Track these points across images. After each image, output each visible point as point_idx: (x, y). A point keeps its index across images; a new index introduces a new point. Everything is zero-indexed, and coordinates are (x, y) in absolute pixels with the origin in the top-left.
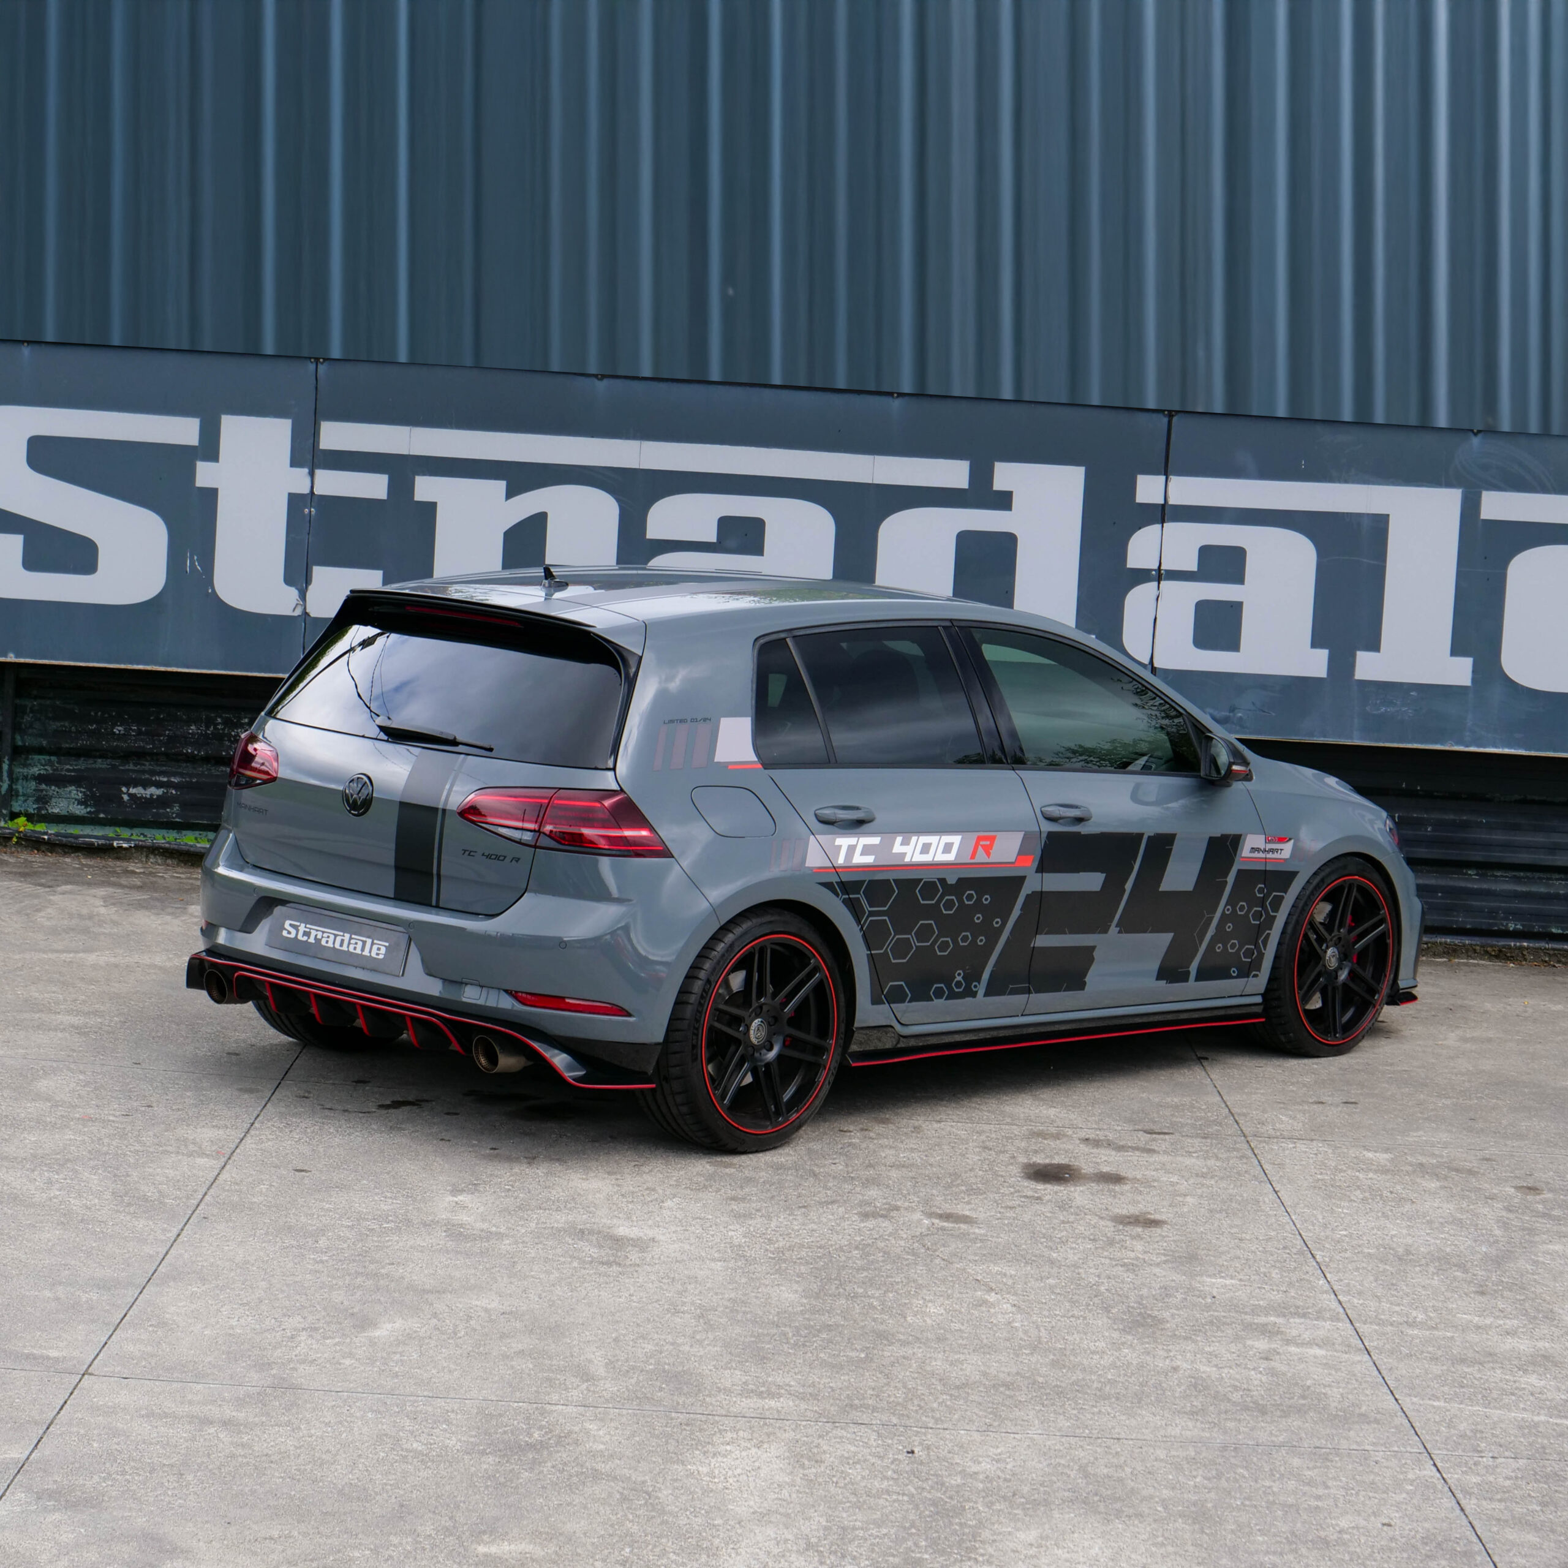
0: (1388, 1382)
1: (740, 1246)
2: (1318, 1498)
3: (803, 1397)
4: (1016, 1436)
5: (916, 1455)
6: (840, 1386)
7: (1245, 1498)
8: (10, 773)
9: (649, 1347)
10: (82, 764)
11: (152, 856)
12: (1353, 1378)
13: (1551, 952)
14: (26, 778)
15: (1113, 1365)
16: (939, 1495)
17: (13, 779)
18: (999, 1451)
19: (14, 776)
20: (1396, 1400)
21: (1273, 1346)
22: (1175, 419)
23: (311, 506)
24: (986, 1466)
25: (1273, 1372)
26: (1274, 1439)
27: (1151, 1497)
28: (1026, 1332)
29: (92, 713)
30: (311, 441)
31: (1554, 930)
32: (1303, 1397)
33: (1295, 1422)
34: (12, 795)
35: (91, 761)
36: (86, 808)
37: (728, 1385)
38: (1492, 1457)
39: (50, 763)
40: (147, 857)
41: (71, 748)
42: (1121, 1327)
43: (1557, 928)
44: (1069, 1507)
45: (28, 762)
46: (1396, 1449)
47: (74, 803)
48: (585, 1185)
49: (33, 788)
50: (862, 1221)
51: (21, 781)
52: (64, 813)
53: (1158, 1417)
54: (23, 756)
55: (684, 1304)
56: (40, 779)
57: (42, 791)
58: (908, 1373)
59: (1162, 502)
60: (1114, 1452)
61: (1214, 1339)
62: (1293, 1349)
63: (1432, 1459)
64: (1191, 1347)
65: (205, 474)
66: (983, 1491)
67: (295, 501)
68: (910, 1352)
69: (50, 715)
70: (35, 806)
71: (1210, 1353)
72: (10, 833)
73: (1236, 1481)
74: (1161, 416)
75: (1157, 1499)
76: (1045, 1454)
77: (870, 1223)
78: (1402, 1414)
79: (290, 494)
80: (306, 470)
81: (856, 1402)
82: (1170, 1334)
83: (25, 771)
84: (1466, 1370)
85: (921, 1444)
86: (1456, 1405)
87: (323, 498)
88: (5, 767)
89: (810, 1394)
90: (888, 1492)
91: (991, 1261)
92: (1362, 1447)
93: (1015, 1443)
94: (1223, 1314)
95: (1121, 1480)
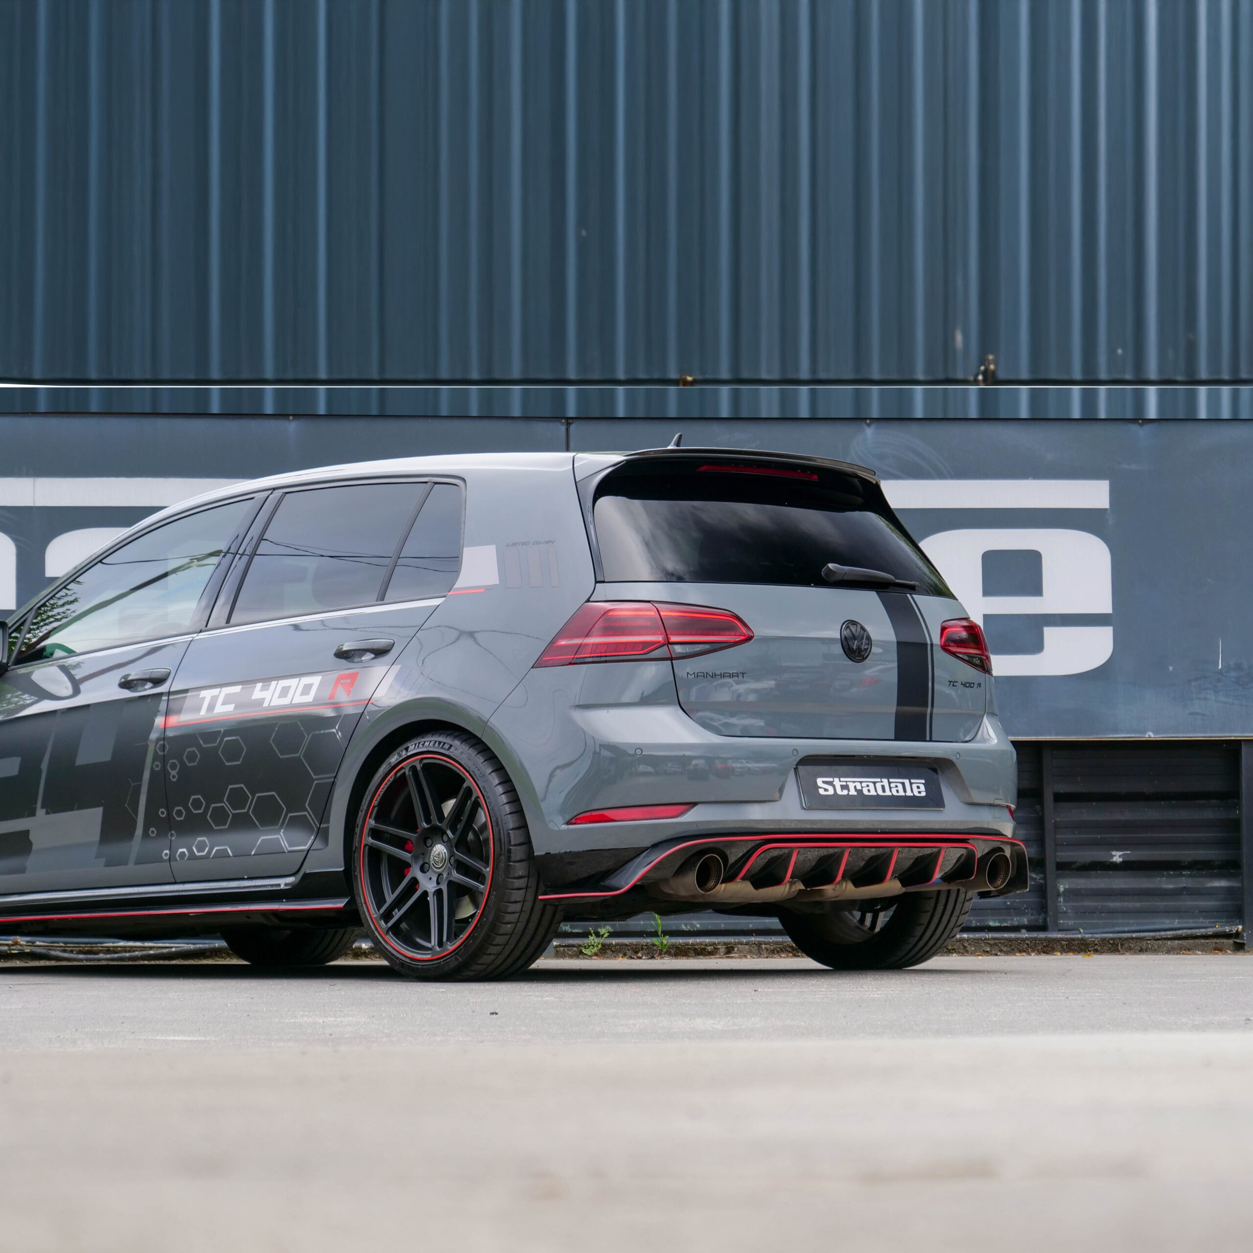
13: (992, 942)
22: (573, 427)
31: (992, 924)
43: (994, 921)
74: (558, 424)
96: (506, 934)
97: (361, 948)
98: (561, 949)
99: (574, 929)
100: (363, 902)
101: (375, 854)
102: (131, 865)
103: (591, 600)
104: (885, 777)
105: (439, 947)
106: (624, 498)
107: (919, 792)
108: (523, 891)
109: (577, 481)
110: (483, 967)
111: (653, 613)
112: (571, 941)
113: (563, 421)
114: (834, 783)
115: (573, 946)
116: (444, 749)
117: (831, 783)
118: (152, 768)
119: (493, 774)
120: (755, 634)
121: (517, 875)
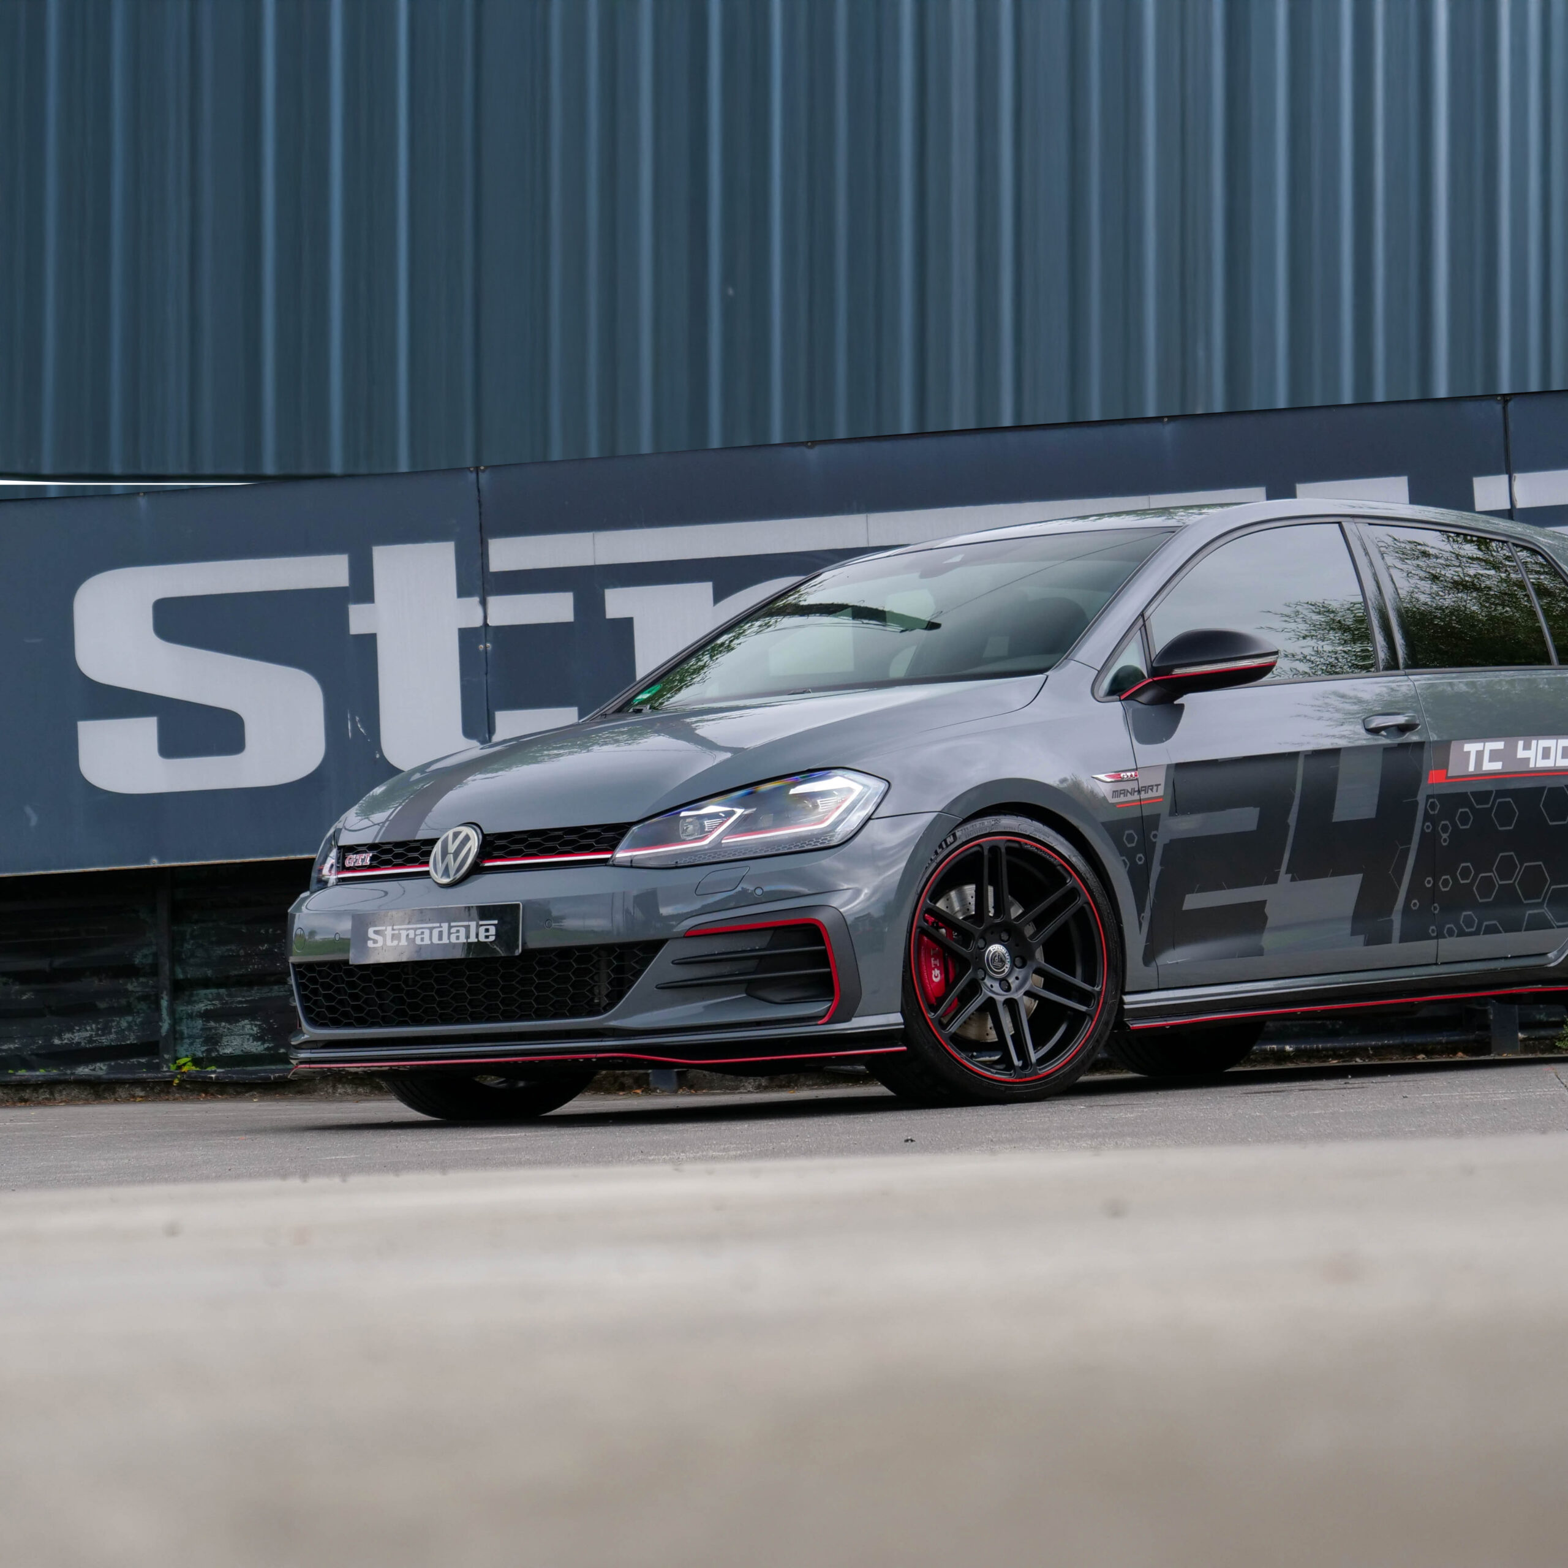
8: (172, 1012)
10: (255, 994)
11: (340, 1086)
14: (190, 1016)
17: (175, 1021)
19: (177, 1016)
22: (1511, 405)
23: (486, 641)
29: (263, 931)
30: (479, 564)
34: (175, 1039)
35: (266, 989)
36: (263, 1044)
39: (219, 997)
40: (334, 1087)
41: (242, 975)
45: (194, 999)
47: (248, 1039)
49: (199, 1027)
51: (185, 1021)
52: (238, 1052)
54: (187, 993)
56: (207, 1015)
57: (210, 1029)
59: (1508, 507)
65: (359, 619)
67: (467, 637)
69: (214, 939)
70: (204, 1048)
72: (171, 1076)
79: (460, 630)
80: (476, 600)
83: (189, 1009)
87: (499, 629)
88: (164, 1003)
97: (1285, 1051)
98: (1531, 1042)
99: (1551, 1017)
112: (1543, 1033)
113: (1499, 398)
115: (1546, 1038)
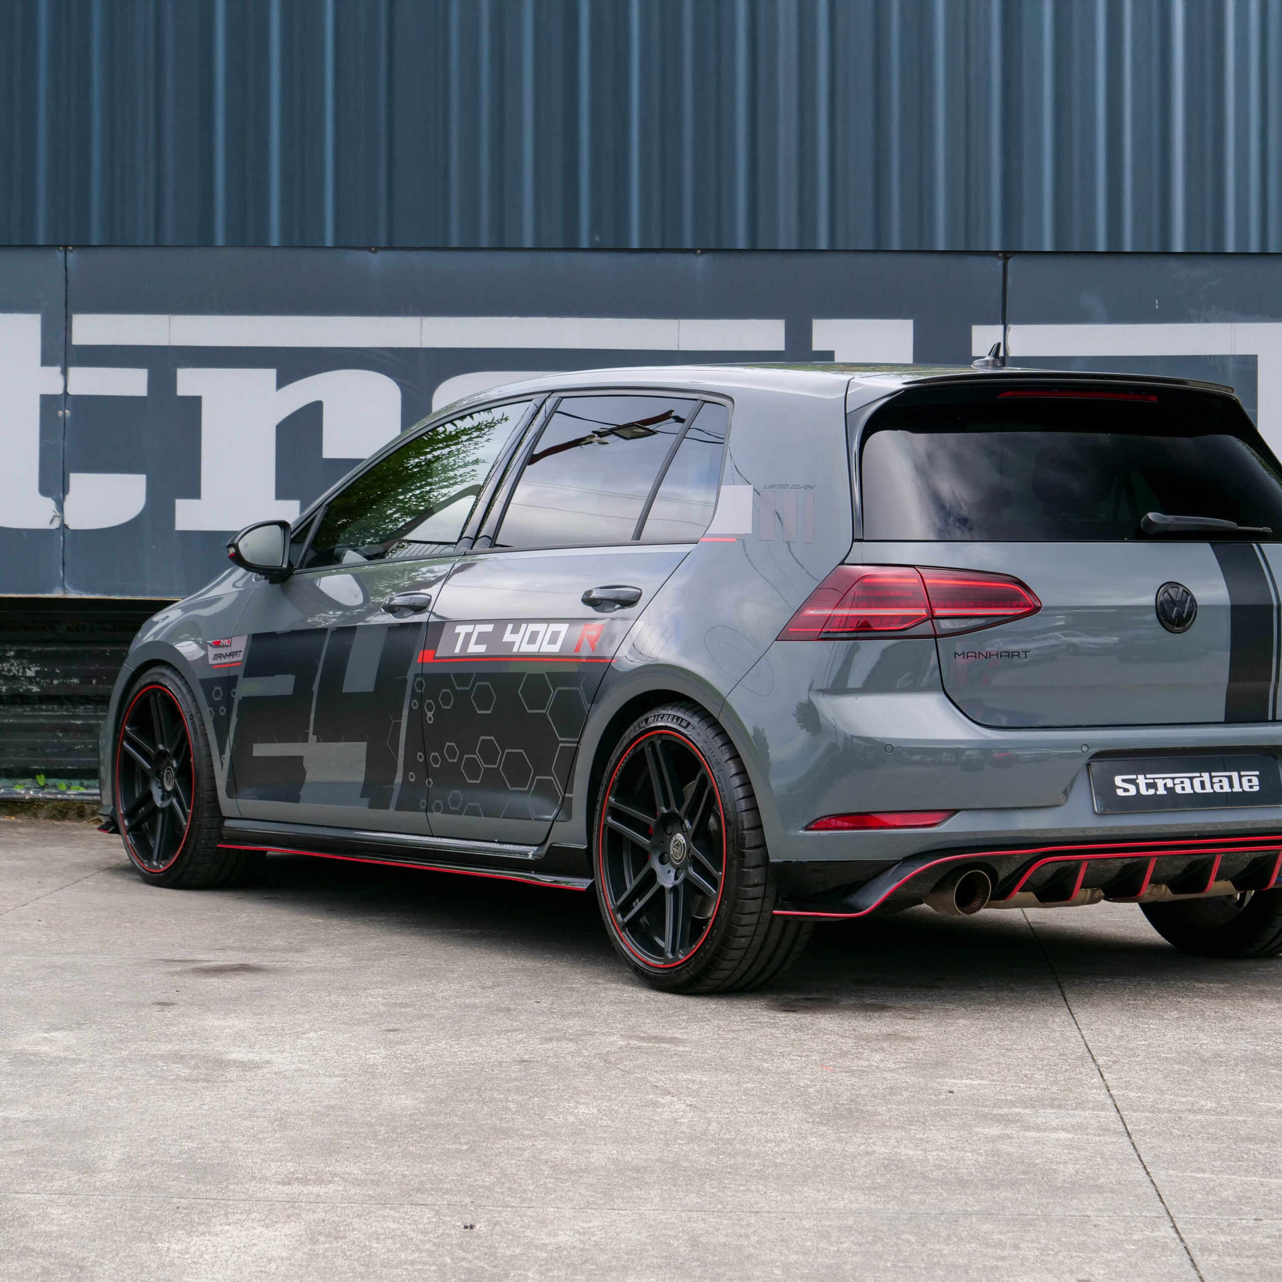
0: (1143, 1159)
1: (373, 1065)
2: (1002, 1258)
3: (359, 1183)
4: (621, 1212)
5: (475, 1230)
6: (416, 1172)
7: (901, 1261)
9: (189, 1145)
12: (1099, 1156)
15: (791, 1151)
16: (482, 1264)
18: (591, 1225)
20: (1148, 1173)
21: (1006, 1132)
23: (65, 408)
24: (564, 1238)
25: (996, 1153)
26: (969, 1209)
27: (772, 1262)
28: (690, 1126)
30: (63, 336)
32: (1024, 1173)
33: (1005, 1193)
37: (268, 1174)
38: (1256, 1220)
42: (818, 1120)
44: (652, 1272)
46: (1128, 1214)
48: (217, 1023)
50: (542, 1044)
53: (822, 1193)
55: (264, 1110)
58: (514, 1162)
60: (745, 1223)
61: (932, 1128)
62: (1032, 1134)
63: (1172, 1220)
64: (899, 1134)
66: (545, 1259)
67: (48, 403)
68: (531, 1144)
71: (922, 1139)
73: (896, 1244)
75: (778, 1264)
76: (651, 1226)
77: (548, 1046)
78: (1150, 1185)
79: (42, 396)
80: (58, 369)
81: (429, 1186)
82: (877, 1124)
84: (1250, 1146)
85: (488, 1220)
86: (1227, 1176)
87: (78, 398)
89: (372, 1181)
90: (413, 1263)
91: (683, 1071)
92: (1083, 1214)
93: (615, 1218)
94: (955, 1107)
95: (739, 1248)
96: (742, 949)
100: (601, 890)
101: (615, 838)
102: (392, 810)
103: (845, 562)
104: (1205, 772)
105: (673, 955)
106: (906, 432)
107: (1251, 787)
108: (759, 902)
109: (847, 412)
110: (718, 982)
111: (916, 581)
114: (1137, 781)
116: (682, 726)
117: (1133, 782)
118: (410, 707)
119: (730, 762)
120: (1044, 604)
121: (751, 883)
